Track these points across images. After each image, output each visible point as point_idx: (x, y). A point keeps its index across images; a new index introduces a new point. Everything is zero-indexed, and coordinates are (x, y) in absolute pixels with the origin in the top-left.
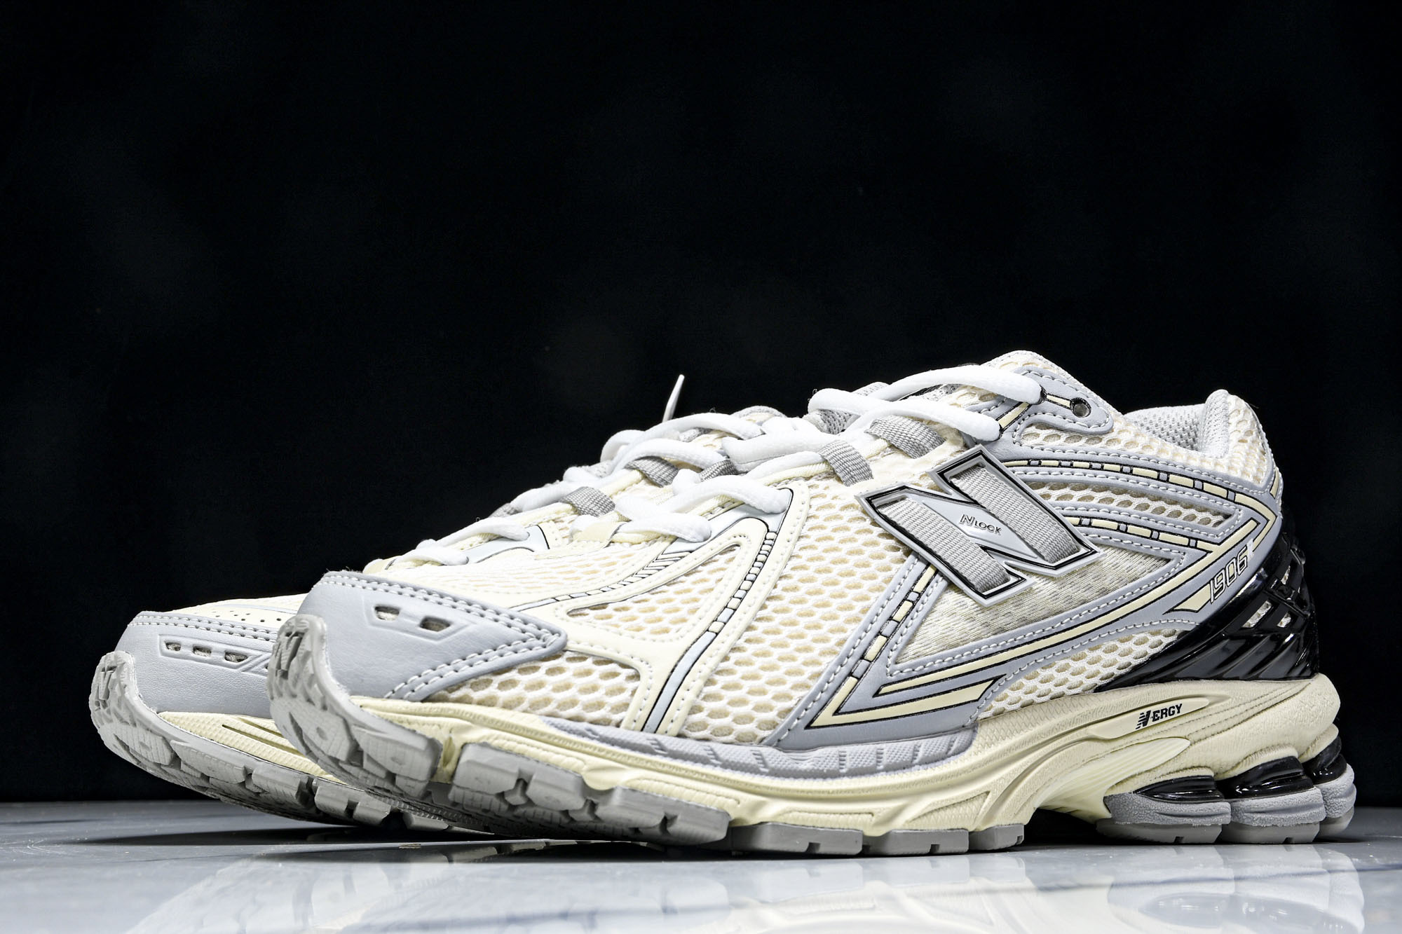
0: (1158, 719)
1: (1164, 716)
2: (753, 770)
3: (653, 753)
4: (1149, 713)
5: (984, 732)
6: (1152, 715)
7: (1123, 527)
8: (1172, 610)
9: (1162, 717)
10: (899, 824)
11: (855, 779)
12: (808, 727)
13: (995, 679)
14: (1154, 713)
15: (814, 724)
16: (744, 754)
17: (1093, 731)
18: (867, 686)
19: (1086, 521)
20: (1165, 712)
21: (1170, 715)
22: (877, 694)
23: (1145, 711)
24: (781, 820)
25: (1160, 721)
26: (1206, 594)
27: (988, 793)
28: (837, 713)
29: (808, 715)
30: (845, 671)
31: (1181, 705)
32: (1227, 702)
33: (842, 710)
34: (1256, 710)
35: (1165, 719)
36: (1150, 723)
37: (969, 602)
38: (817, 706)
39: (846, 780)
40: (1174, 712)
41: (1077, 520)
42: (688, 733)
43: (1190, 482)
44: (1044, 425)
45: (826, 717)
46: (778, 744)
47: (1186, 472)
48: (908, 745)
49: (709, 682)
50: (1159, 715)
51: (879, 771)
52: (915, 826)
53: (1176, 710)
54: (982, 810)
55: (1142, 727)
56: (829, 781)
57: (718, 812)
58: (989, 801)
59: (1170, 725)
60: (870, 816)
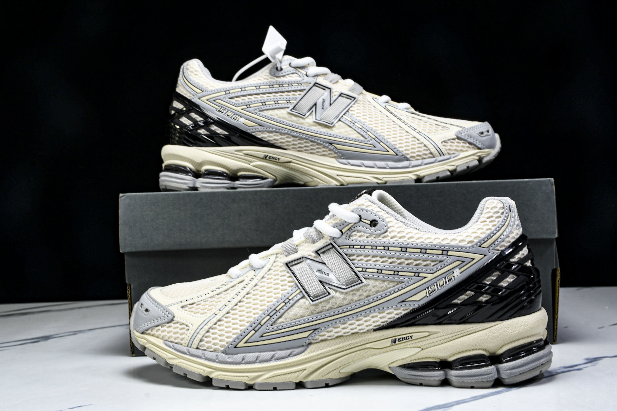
0: (401, 341)
1: (404, 340)
2: (213, 361)
3: (186, 354)
4: (396, 339)
5: (311, 347)
6: (397, 339)
7: (380, 271)
8: (404, 301)
9: (403, 340)
10: (259, 380)
11: (247, 365)
12: (235, 347)
13: (315, 330)
14: (399, 339)
15: (237, 346)
16: (213, 355)
17: (368, 346)
18: (258, 334)
19: (364, 270)
20: (405, 338)
21: (407, 339)
22: (262, 336)
23: (394, 338)
24: (217, 378)
25: (402, 342)
26: (423, 294)
27: (305, 370)
28: (246, 343)
29: (236, 343)
30: (251, 328)
31: (412, 336)
32: (439, 334)
33: (248, 342)
34: (458, 336)
35: (404, 341)
36: (397, 342)
37: (307, 302)
38: (238, 341)
39: (244, 365)
40: (409, 339)
41: (360, 269)
42: (200, 348)
43: (419, 251)
44: (358, 231)
45: (241, 344)
46: (225, 352)
47: (418, 246)
48: (271, 353)
49: (208, 332)
50: (401, 339)
51: (257, 362)
52: (265, 381)
53: (410, 338)
54: (301, 375)
55: (393, 344)
56: (237, 365)
57: (197, 374)
58: (305, 373)
59: (406, 343)
60: (247, 378)
